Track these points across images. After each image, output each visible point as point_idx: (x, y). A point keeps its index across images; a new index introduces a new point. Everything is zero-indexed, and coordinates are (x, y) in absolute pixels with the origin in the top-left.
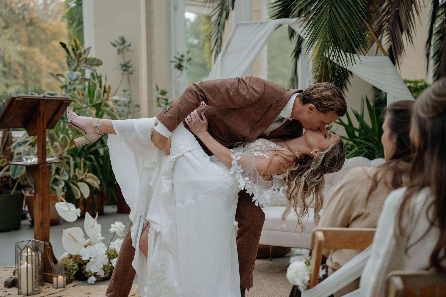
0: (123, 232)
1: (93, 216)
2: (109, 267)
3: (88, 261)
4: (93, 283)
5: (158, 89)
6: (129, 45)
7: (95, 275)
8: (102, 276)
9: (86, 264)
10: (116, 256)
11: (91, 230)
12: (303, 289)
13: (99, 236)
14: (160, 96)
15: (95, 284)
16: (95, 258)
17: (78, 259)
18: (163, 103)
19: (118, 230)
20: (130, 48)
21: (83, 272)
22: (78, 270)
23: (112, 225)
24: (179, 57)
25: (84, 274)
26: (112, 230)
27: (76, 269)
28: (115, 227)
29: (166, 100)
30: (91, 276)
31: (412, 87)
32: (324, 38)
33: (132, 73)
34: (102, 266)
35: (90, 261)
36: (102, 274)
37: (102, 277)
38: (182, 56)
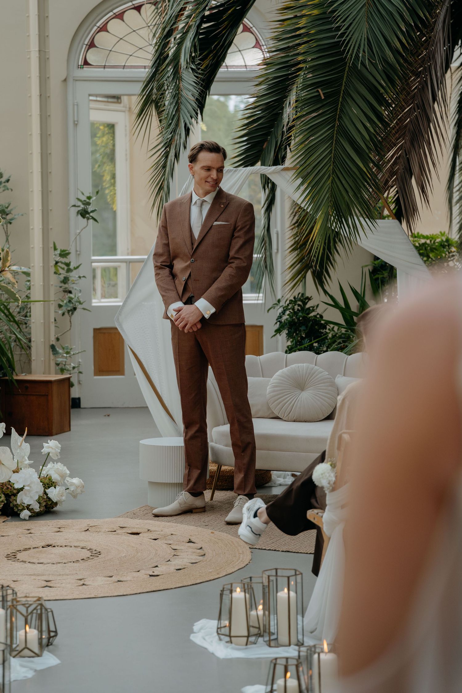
0: (59, 452)
1: (21, 434)
2: (44, 498)
3: (22, 489)
4: (27, 518)
5: (55, 249)
6: (8, 181)
7: (28, 507)
8: (36, 509)
9: (15, 495)
10: (51, 485)
11: (18, 451)
12: (329, 490)
13: (26, 460)
14: (58, 259)
15: (29, 520)
16: (28, 486)
17: (5, 488)
18: (63, 269)
19: (53, 451)
20: (8, 185)
21: (11, 505)
22: (6, 502)
23: (45, 445)
24: (83, 198)
25: (12, 508)
26: (45, 450)
27: (2, 501)
28: (49, 447)
29: (68, 265)
30: (23, 509)
31: (428, 245)
32: (326, 213)
33: (10, 223)
34: (37, 498)
35: (24, 490)
36: (37, 508)
37: (37, 511)
38: (89, 198)
